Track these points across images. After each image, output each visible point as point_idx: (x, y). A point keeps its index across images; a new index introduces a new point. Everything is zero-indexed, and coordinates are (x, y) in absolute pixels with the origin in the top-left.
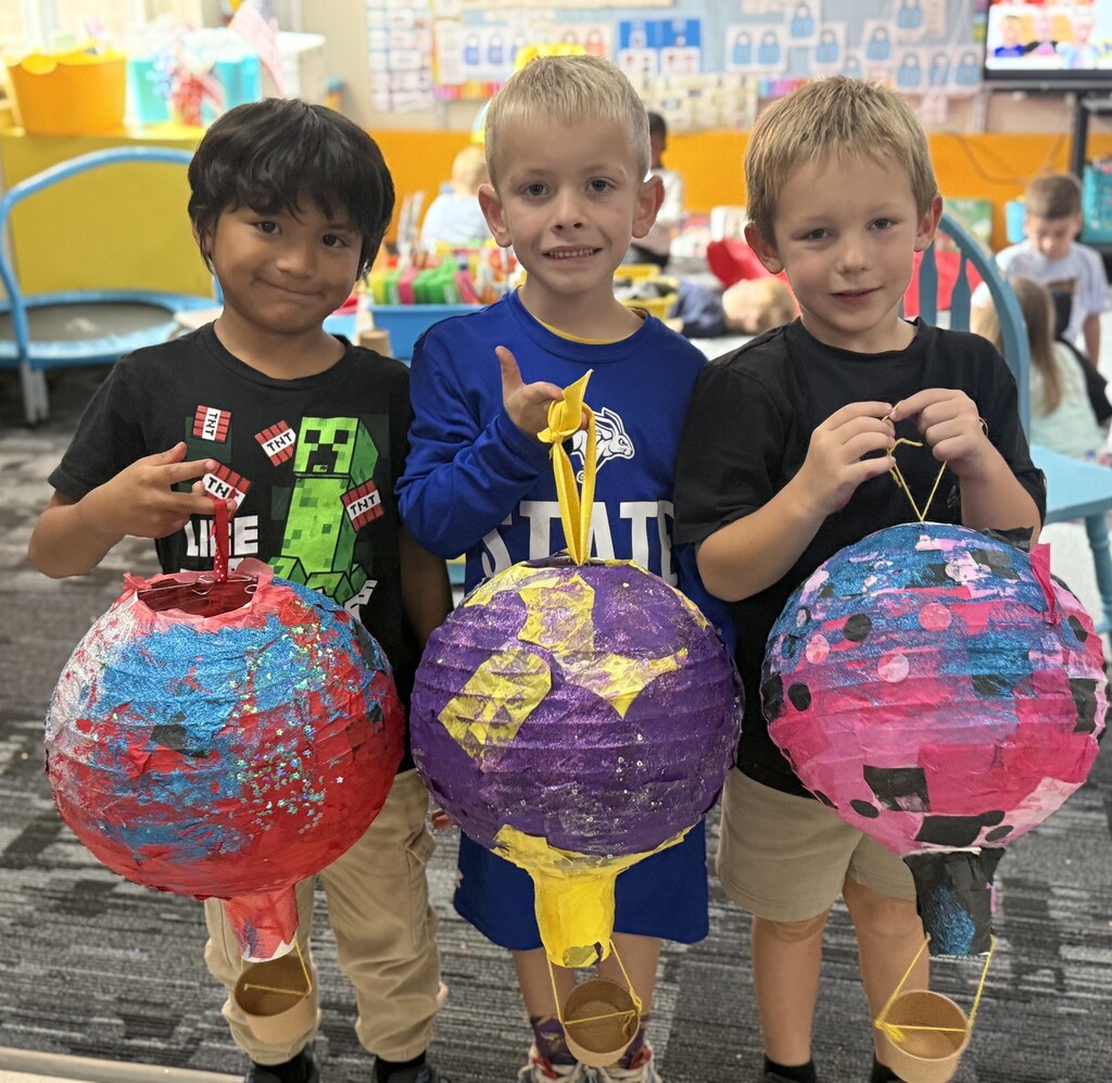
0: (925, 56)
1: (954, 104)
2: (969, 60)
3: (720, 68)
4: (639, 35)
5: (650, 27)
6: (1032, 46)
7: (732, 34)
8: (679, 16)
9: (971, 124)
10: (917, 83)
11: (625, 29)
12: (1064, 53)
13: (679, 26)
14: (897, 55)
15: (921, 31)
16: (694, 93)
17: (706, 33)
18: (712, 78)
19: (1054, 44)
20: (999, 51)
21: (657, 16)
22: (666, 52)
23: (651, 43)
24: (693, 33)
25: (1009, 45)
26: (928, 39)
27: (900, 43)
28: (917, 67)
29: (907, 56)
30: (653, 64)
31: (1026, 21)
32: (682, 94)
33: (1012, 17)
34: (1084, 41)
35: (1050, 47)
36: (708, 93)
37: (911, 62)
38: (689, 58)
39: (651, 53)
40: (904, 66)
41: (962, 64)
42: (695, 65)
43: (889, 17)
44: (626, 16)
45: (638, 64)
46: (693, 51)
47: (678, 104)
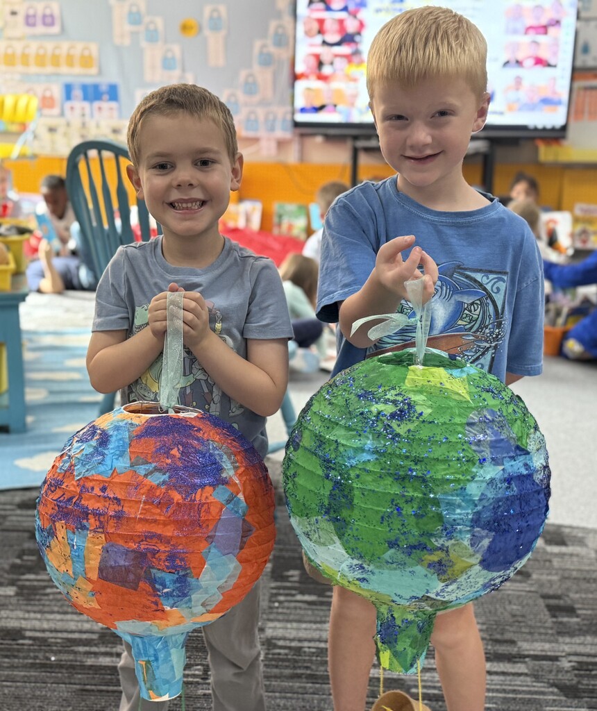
0: (261, 112)
1: (281, 144)
4: (77, 93)
5: (85, 88)
6: (322, 108)
7: (138, 95)
8: (104, 82)
9: (292, 156)
10: (256, 130)
11: (68, 90)
12: (340, 113)
13: (104, 88)
14: (243, 112)
15: (257, 98)
16: (116, 131)
17: (122, 93)
19: (335, 106)
20: (303, 110)
21: (89, 81)
22: (96, 104)
23: (86, 98)
24: (113, 93)
25: (308, 106)
26: (263, 103)
27: (245, 105)
28: (256, 121)
29: (250, 113)
30: (87, 111)
31: (317, 91)
32: (108, 131)
33: (309, 89)
34: (352, 104)
35: (333, 107)
37: (253, 117)
38: (111, 109)
39: (86, 105)
40: (248, 119)
41: (285, 119)
42: (115, 114)
43: (237, 88)
44: (69, 80)
45: (78, 112)
46: (113, 104)
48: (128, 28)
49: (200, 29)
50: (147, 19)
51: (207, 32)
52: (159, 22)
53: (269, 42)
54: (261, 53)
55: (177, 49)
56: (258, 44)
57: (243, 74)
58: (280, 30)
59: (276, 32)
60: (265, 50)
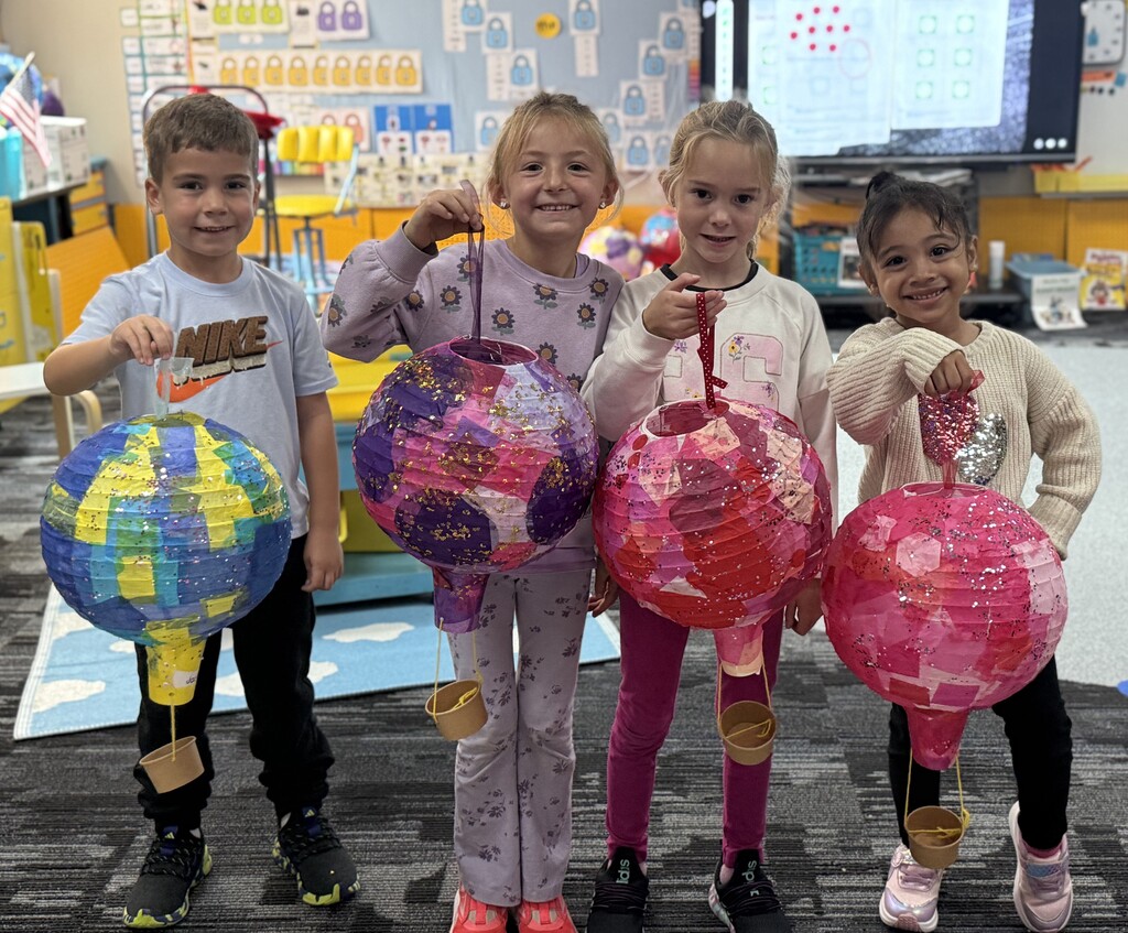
0: (650, 137)
3: (470, 148)
4: (394, 118)
5: (403, 111)
7: (479, 118)
8: (430, 103)
10: (646, 163)
11: (381, 115)
13: (431, 111)
14: (626, 136)
15: (645, 117)
16: (447, 169)
17: (456, 117)
18: (464, 158)
21: (409, 102)
22: (420, 134)
23: (404, 127)
24: (443, 118)
26: (653, 125)
27: (627, 128)
28: (644, 147)
29: (634, 139)
30: (408, 144)
32: (438, 171)
36: (461, 171)
37: (638, 143)
38: (444, 140)
39: (406, 135)
40: (632, 146)
42: (447, 145)
43: (617, 106)
44: (381, 101)
45: (394, 145)
46: (446, 134)
47: (435, 179)
48: (462, 28)
49: (563, 28)
50: (489, 16)
51: (573, 31)
52: (506, 18)
53: (659, 43)
54: (648, 55)
55: (531, 55)
56: (643, 46)
57: (624, 86)
58: (674, 26)
59: (668, 29)
60: (653, 53)
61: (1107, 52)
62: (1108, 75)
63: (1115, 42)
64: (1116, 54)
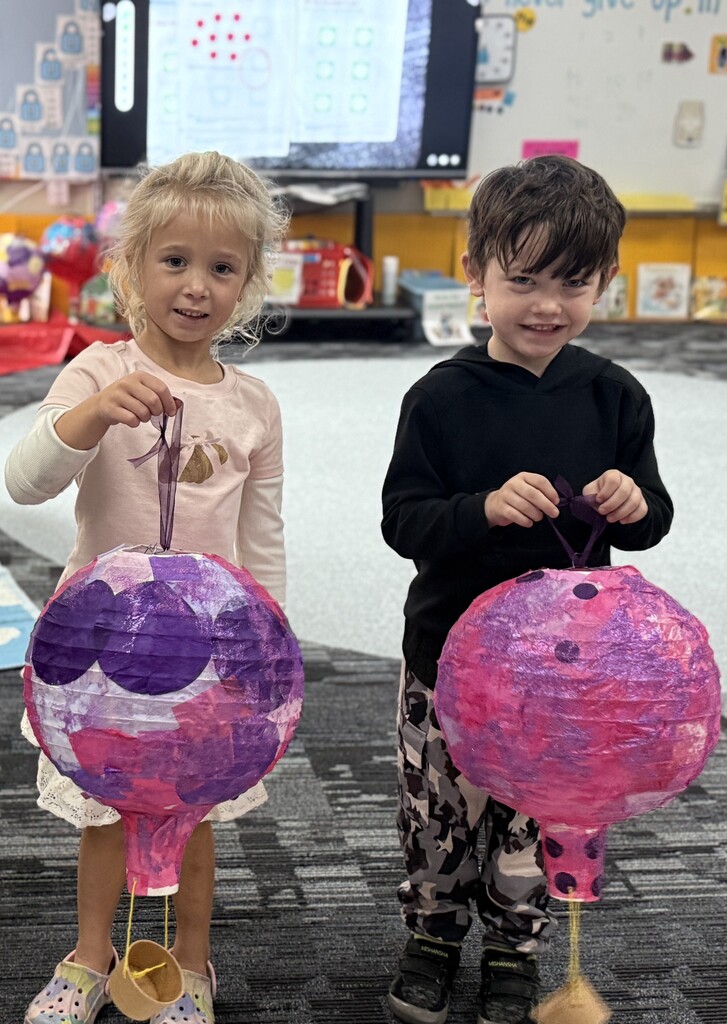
0: (47, 145)
1: (75, 188)
2: (85, 150)
10: (42, 170)
14: (23, 143)
15: (42, 123)
26: (50, 131)
27: (24, 134)
28: (41, 154)
29: (31, 146)
37: (35, 150)
40: (29, 154)
41: (79, 154)
43: (13, 111)
53: (56, 46)
54: (45, 60)
56: (40, 49)
57: (21, 90)
58: (72, 29)
59: (66, 33)
60: (50, 57)
61: (497, 70)
62: (497, 94)
63: (505, 61)
64: (505, 73)
